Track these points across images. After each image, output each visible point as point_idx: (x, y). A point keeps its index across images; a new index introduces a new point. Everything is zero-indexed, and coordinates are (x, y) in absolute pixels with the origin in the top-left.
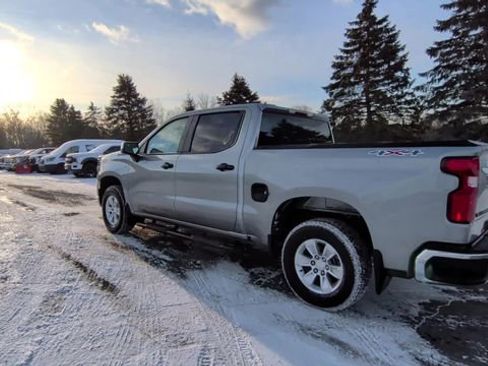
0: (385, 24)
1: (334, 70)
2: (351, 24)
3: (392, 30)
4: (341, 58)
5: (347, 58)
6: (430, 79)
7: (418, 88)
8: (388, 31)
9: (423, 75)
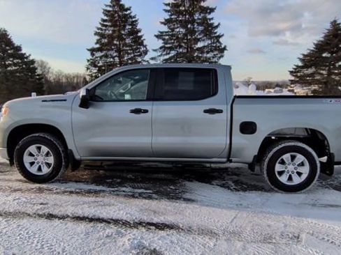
0: (128, 12)
1: (97, 37)
2: (107, 6)
3: (134, 17)
4: (101, 29)
5: (105, 30)
6: (159, 54)
7: (152, 59)
8: (131, 17)
9: (155, 50)
